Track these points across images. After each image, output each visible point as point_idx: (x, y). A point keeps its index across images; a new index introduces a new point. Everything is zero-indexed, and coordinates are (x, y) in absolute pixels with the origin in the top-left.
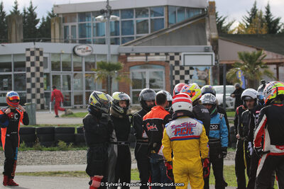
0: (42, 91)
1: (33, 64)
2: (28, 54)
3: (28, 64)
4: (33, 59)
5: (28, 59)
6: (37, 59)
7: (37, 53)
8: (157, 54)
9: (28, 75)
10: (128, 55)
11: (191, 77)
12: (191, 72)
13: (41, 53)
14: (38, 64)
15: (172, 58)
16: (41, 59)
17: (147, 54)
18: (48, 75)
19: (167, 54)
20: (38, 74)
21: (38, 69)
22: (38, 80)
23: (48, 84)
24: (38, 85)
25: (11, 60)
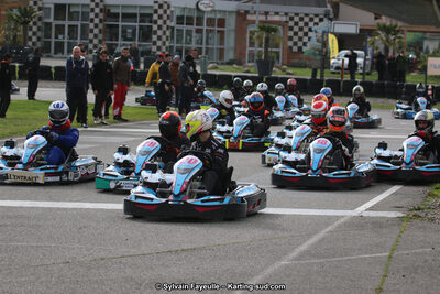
0: (167, 44)
1: (160, 17)
2: (156, 6)
3: (155, 17)
4: (161, 12)
5: (156, 11)
6: (165, 12)
7: (165, 7)
8: (277, 14)
9: (155, 27)
10: (247, 12)
11: (309, 39)
12: (310, 34)
13: (169, 7)
14: (165, 17)
15: (292, 19)
16: (169, 12)
17: (267, 13)
18: (173, 28)
19: (286, 14)
20: (165, 28)
21: (165, 23)
22: (164, 33)
23: (172, 37)
24: (164, 38)
25: (137, 11)
